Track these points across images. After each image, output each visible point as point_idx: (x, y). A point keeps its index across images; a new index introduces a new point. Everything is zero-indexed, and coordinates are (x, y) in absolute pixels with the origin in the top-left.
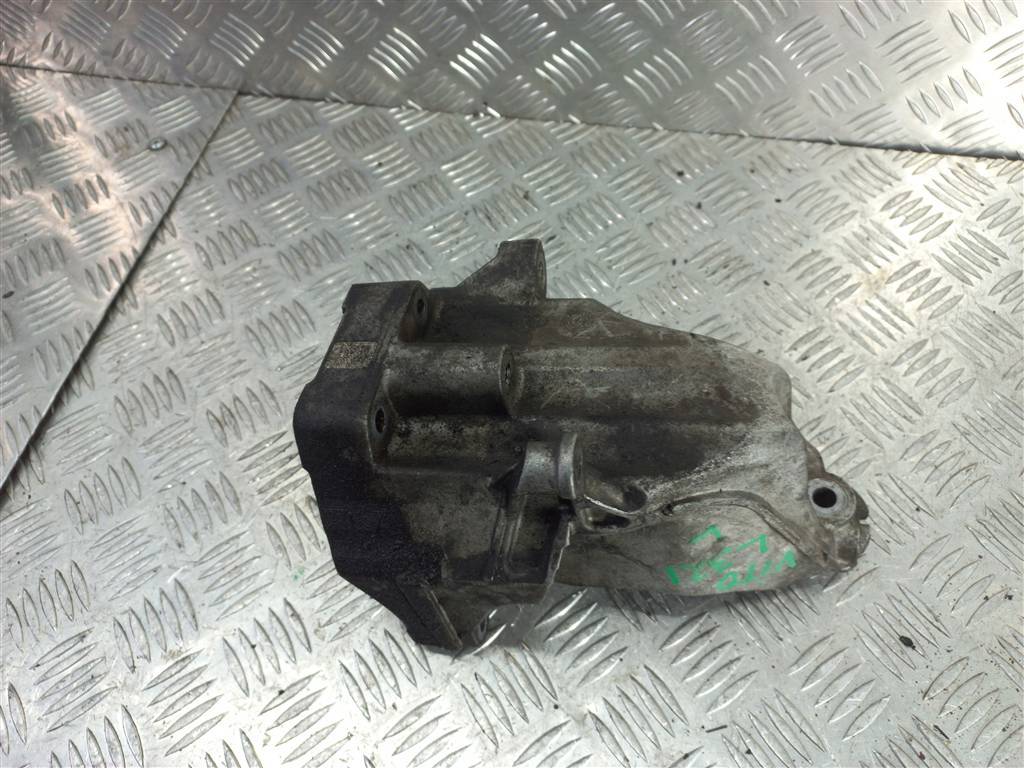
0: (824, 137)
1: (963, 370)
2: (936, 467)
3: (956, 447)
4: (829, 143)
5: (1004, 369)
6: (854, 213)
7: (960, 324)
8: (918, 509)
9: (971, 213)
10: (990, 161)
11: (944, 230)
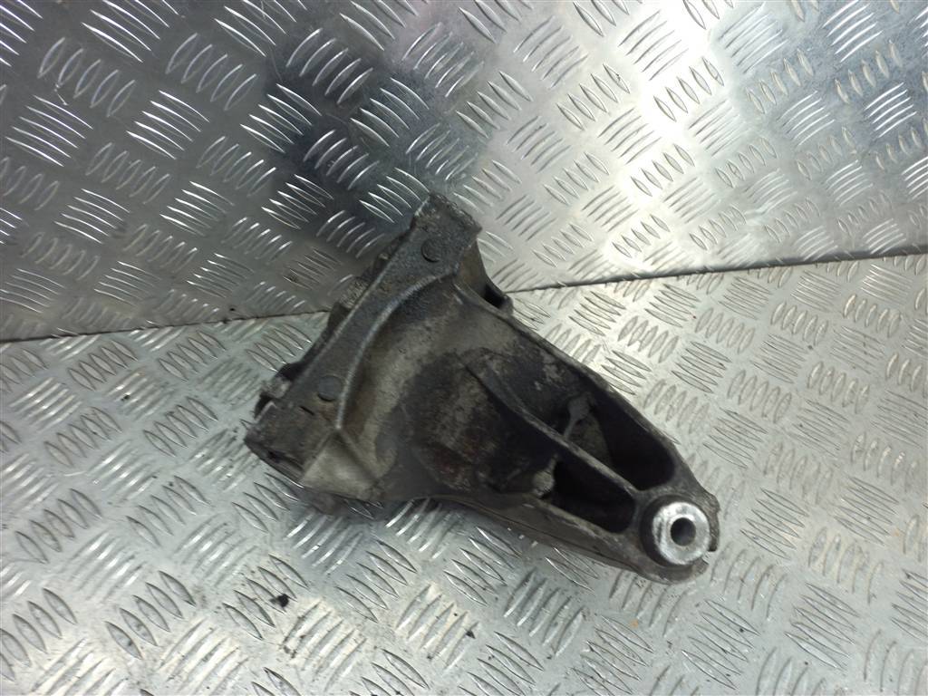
0: (553, 283)
1: (731, 476)
2: (742, 581)
3: (752, 555)
4: (558, 286)
5: (762, 466)
6: (597, 347)
7: (715, 432)
8: (742, 630)
9: (689, 328)
10: (687, 277)
11: (673, 347)
